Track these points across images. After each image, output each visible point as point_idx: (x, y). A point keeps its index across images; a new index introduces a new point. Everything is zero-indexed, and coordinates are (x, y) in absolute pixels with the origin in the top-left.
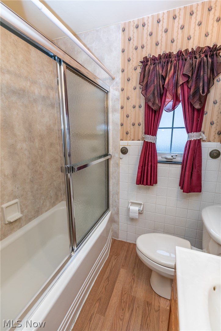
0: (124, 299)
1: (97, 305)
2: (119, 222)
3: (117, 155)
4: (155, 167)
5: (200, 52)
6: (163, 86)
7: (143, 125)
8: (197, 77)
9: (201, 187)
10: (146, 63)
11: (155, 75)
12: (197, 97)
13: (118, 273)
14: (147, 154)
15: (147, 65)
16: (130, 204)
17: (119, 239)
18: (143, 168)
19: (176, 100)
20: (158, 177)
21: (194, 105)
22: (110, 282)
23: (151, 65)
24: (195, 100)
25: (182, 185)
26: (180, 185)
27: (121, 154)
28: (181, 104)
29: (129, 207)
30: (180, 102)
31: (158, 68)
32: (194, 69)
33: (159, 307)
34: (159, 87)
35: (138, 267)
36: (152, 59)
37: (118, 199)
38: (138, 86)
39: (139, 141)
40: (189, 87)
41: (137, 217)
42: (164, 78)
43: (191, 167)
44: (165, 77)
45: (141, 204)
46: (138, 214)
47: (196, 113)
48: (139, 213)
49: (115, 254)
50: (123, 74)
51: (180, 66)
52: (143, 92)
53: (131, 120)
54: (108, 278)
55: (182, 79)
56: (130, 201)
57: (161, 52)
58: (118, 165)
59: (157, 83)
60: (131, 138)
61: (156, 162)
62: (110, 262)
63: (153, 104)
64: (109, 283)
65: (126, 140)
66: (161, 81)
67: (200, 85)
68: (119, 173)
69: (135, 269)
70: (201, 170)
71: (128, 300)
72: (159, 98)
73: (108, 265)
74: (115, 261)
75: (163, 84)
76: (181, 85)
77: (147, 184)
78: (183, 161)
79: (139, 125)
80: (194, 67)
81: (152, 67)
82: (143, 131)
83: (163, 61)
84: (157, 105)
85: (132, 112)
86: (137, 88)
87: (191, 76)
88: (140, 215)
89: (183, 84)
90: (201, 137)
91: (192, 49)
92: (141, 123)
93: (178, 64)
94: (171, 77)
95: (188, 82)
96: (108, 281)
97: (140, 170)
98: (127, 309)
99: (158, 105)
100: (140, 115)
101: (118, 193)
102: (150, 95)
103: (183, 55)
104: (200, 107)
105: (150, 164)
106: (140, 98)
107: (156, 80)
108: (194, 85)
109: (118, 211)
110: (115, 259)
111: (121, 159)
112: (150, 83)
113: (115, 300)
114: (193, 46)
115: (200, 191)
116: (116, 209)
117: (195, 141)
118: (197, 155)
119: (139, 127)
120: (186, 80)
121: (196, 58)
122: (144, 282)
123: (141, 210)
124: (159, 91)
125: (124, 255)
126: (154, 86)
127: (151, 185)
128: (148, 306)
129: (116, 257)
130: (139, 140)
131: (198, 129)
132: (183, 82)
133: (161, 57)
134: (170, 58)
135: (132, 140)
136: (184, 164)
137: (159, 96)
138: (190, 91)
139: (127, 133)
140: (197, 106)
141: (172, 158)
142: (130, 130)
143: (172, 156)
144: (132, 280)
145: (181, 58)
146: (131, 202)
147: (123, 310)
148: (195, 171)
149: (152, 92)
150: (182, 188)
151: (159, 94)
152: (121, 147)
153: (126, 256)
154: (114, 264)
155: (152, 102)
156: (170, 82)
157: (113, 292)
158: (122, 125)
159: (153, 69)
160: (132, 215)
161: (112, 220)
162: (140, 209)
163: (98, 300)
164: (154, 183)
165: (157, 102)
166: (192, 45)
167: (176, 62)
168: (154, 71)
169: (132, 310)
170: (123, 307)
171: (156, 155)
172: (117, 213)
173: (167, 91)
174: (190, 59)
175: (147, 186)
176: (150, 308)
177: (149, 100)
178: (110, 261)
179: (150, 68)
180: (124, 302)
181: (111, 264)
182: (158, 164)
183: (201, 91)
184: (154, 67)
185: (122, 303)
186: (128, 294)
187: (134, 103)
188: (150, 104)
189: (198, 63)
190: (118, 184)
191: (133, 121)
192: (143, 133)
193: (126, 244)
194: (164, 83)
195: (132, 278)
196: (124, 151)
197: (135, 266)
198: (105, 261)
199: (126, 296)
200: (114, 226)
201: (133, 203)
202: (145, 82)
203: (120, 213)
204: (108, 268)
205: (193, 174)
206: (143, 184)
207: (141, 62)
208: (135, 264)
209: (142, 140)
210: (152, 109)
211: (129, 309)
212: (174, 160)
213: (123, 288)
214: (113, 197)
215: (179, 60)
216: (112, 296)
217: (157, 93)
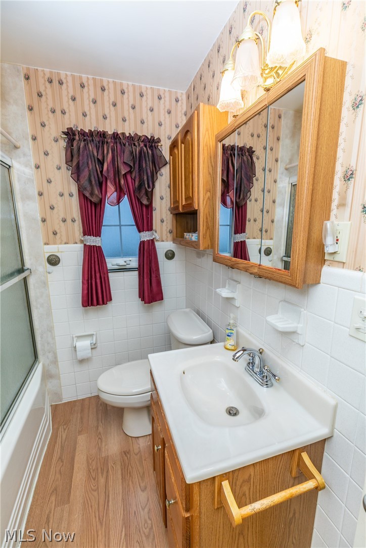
0: (92, 467)
1: (53, 498)
2: (59, 375)
3: (41, 269)
4: (106, 278)
5: (138, 140)
6: (101, 172)
7: (79, 222)
8: (139, 168)
9: (162, 294)
10: (72, 137)
11: (88, 157)
12: (143, 191)
13: (75, 443)
14: (93, 262)
15: (74, 139)
16: (75, 339)
17: (63, 402)
18: (90, 281)
19: (120, 193)
20: (112, 292)
21: (141, 200)
22: (65, 461)
23: (79, 140)
24: (142, 195)
25: (142, 296)
26: (140, 297)
27: (48, 265)
28: (126, 196)
29: (75, 344)
30: (125, 194)
31: (91, 148)
32: (135, 158)
33: (139, 448)
34: (95, 172)
35: (103, 422)
36: (81, 134)
37: (53, 338)
38: (64, 166)
39: (76, 245)
40: (133, 178)
41: (90, 355)
42: (101, 163)
43: (149, 272)
44: (101, 161)
45: (92, 335)
46: (90, 351)
47: (144, 209)
48: (92, 349)
49: (63, 424)
50: (35, 143)
51: (118, 151)
52: (72, 176)
53: (60, 212)
54: (60, 458)
55: (124, 168)
56: (74, 336)
57: (91, 126)
58: (45, 284)
59: (92, 168)
60: (62, 240)
61: (105, 271)
62: (57, 438)
63: (92, 194)
64: (64, 463)
65: (55, 243)
66: (97, 166)
67: (144, 178)
68: (48, 296)
69: (99, 427)
70: (159, 275)
71: (99, 464)
72: (98, 188)
73: (55, 442)
74: (64, 432)
75: (101, 170)
76: (123, 175)
77: (98, 304)
78: (140, 265)
79: (73, 221)
80: (135, 156)
81: (82, 144)
82: (80, 230)
83: (97, 139)
84: (97, 195)
85: (59, 203)
86: (62, 168)
87: (133, 166)
88: (93, 350)
89: (125, 174)
90: (154, 237)
91: (130, 134)
92: (76, 219)
93: (115, 147)
94: (110, 162)
95: (130, 172)
96: (62, 462)
97: (86, 286)
98: (100, 475)
99: (99, 197)
100: (73, 208)
101: (51, 329)
102: (84, 181)
103: (121, 139)
104: (148, 203)
105: (98, 275)
106: (69, 183)
107: (90, 162)
108: (138, 177)
109: (56, 358)
110: (65, 430)
111: (49, 273)
112: (82, 166)
113: (79, 476)
114: (130, 131)
115: (162, 299)
116: (50, 355)
117: (148, 241)
118: (153, 258)
119: (74, 225)
120: (128, 169)
121: (134, 145)
122: (115, 434)
123: (94, 343)
124: (97, 178)
125: (79, 418)
126: (89, 171)
127: (103, 303)
128: (126, 455)
129: (65, 427)
130: (77, 243)
131: (150, 228)
132: (126, 172)
133: (93, 133)
134: (105, 138)
135: (65, 244)
136: (140, 269)
137: (98, 184)
138: (135, 183)
139: (55, 233)
140: (145, 202)
141: (125, 264)
142: (59, 229)
143: (125, 262)
144: (98, 442)
145: (118, 142)
146: (76, 337)
147: (94, 479)
148: (153, 276)
149: (87, 178)
150: (143, 300)
151: (97, 182)
152: (47, 256)
153: (82, 418)
154: (64, 436)
155: (90, 192)
156: (109, 168)
157: (73, 469)
158: (44, 221)
159: (83, 147)
160: (81, 355)
161: (47, 376)
162: (92, 342)
163: (53, 492)
164: (107, 301)
165: (96, 192)
166: (128, 129)
167: (113, 144)
168: (86, 150)
169: (108, 472)
170: (94, 477)
171: (104, 262)
172: (55, 361)
173: (106, 179)
174: (129, 145)
175: (98, 306)
176: (129, 456)
177: (85, 189)
178: (57, 436)
179: (79, 145)
180: (94, 470)
181: (60, 439)
182: (109, 273)
183: (146, 186)
184: (85, 146)
185: (92, 474)
186: (97, 459)
187: (60, 190)
188: (88, 195)
189: (139, 152)
190: (49, 313)
191: (62, 216)
192: (80, 233)
193: (77, 403)
194: (103, 168)
195: (97, 439)
196: (53, 261)
197: (98, 423)
198: (48, 440)
199: (94, 463)
200: (51, 385)
201: (79, 337)
202: (75, 163)
203: (59, 359)
204: (57, 446)
205: (153, 281)
206: (92, 305)
207: (64, 133)
208: (98, 420)
209: (81, 243)
210: (91, 201)
211: (102, 474)
212: (128, 267)
213: (87, 457)
214: (42, 338)
215: (116, 143)
216: (74, 474)
217: (95, 181)
